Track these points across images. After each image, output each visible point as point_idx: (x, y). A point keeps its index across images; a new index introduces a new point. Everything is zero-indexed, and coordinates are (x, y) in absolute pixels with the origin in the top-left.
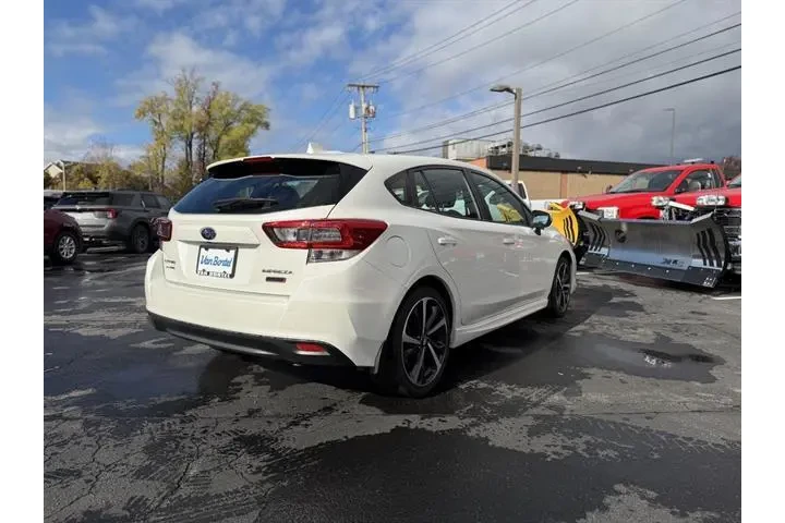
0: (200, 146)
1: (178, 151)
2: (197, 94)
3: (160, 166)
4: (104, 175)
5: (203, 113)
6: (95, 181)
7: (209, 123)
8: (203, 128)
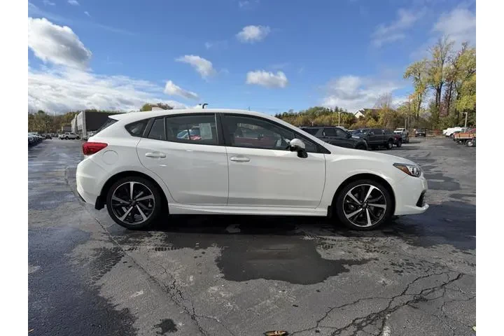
0: (447, 91)
1: (430, 96)
2: (449, 54)
3: (417, 107)
4: (381, 115)
5: (452, 67)
6: (376, 119)
7: (456, 73)
8: (452, 77)
